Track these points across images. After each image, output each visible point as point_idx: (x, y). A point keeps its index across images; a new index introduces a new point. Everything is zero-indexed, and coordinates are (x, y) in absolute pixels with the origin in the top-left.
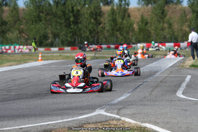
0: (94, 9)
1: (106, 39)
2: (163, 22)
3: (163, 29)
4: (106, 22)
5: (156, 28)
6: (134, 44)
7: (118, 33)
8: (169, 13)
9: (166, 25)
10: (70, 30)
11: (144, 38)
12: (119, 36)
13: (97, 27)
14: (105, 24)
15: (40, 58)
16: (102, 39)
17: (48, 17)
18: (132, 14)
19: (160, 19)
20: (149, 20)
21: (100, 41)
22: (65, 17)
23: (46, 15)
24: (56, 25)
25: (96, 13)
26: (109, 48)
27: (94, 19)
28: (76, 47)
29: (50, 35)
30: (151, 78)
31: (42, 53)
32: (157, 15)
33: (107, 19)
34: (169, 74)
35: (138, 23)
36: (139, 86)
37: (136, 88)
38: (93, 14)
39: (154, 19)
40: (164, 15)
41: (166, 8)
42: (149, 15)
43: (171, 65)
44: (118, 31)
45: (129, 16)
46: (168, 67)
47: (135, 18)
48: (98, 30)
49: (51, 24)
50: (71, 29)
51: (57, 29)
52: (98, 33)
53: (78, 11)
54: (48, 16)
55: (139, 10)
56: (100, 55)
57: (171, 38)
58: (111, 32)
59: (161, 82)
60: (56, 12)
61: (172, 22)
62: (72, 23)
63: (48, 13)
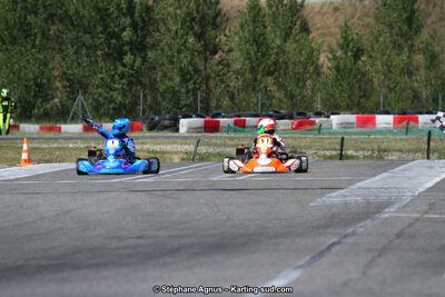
0: (198, 6)
1: (232, 98)
2: (412, 49)
3: (409, 71)
4: (233, 45)
5: (389, 68)
6: (319, 114)
7: (270, 80)
8: (429, 22)
9: (419, 59)
10: (120, 69)
11: (350, 97)
12: (272, 88)
13: (206, 60)
14: (231, 50)
15: (25, 156)
16: (218, 100)
17: (53, 28)
18: (315, 22)
19: (401, 41)
20: (366, 43)
21: (213, 103)
22: (106, 27)
23: (46, 20)
24: (77, 52)
25: (203, 17)
26: (241, 125)
27: (195, 35)
28: (138, 123)
29: (58, 84)
30: (368, 222)
31: (31, 139)
32: (391, 26)
33: (237, 39)
34: (426, 213)
35: (332, 51)
36: (329, 248)
37: (321, 254)
38: (193, 19)
39: (381, 39)
40: (414, 26)
41: (420, 5)
42: (368, 26)
43: (430, 184)
44: (270, 73)
45: (305, 29)
46: (421, 190)
47: (323, 35)
48: (209, 71)
49: (61, 51)
50: (124, 66)
51: (79, 64)
52: (208, 78)
53: (148, 9)
54: (53, 23)
55: (336, 9)
56: (211, 150)
57: (435, 101)
58: (249, 76)
59: (399, 235)
60: (77, 12)
61: (437, 49)
62: (126, 48)
63: (51, 16)
